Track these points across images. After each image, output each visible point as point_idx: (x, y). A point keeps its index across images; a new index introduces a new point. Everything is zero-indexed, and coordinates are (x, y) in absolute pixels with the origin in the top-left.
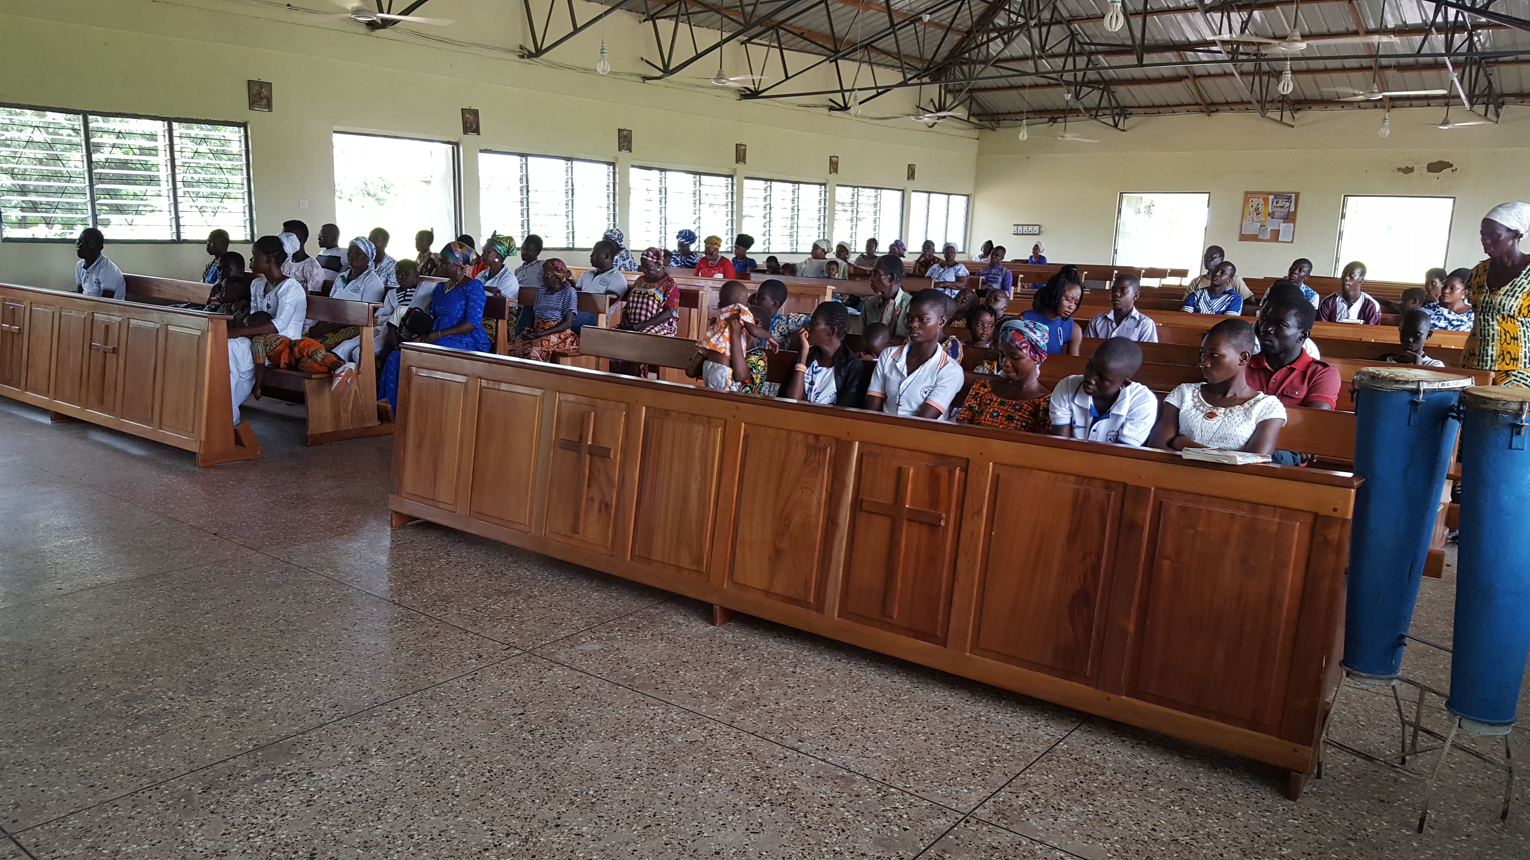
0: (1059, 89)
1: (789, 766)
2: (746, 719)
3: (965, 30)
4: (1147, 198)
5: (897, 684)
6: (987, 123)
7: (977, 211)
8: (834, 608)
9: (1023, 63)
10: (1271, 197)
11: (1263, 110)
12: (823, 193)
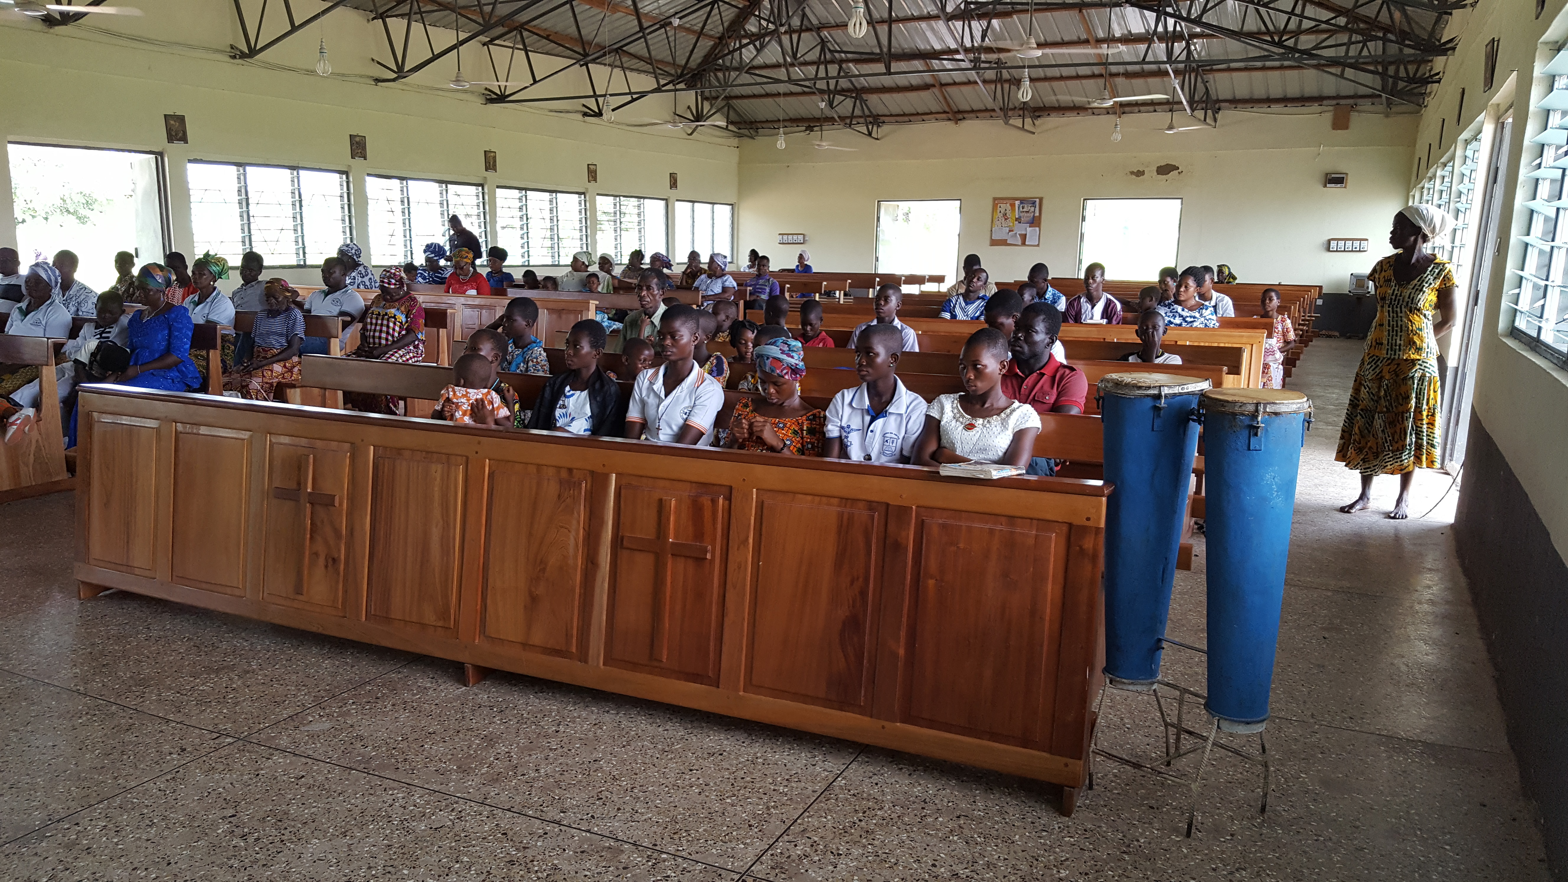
0: (814, 97)
1: (550, 842)
2: (500, 795)
3: (718, 35)
4: (904, 206)
5: (670, 732)
6: (745, 132)
7: (742, 221)
8: (599, 655)
9: (776, 70)
10: (1017, 203)
11: (1006, 118)
12: (583, 203)
